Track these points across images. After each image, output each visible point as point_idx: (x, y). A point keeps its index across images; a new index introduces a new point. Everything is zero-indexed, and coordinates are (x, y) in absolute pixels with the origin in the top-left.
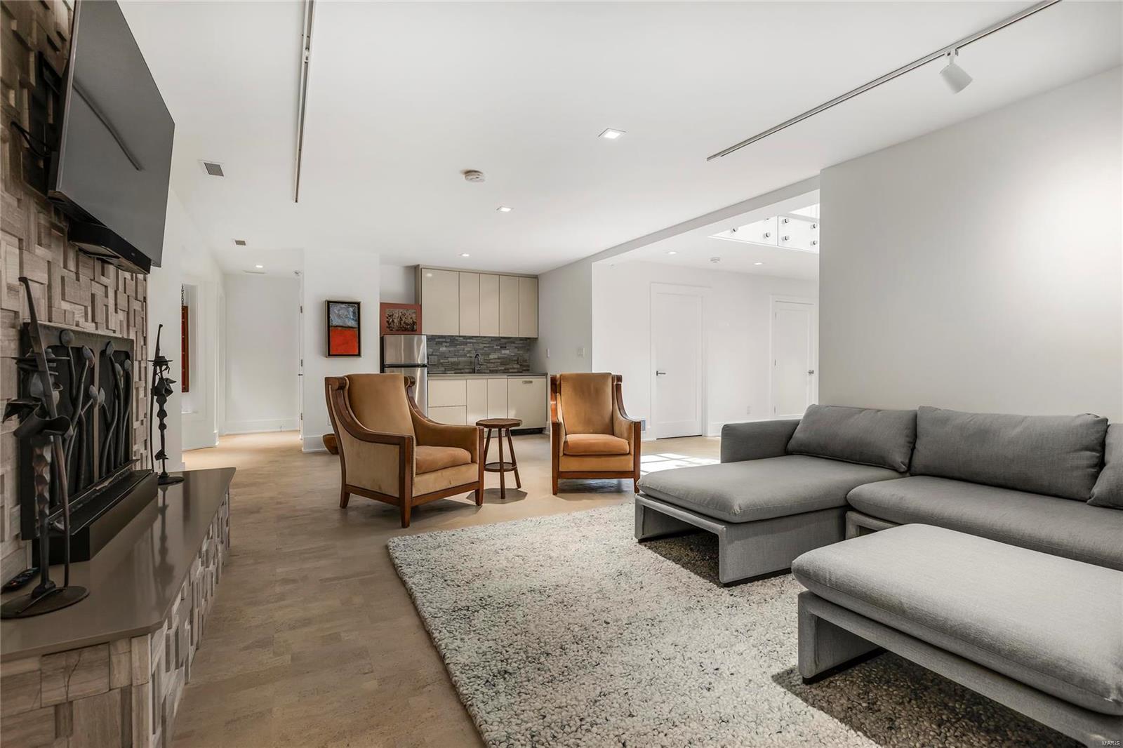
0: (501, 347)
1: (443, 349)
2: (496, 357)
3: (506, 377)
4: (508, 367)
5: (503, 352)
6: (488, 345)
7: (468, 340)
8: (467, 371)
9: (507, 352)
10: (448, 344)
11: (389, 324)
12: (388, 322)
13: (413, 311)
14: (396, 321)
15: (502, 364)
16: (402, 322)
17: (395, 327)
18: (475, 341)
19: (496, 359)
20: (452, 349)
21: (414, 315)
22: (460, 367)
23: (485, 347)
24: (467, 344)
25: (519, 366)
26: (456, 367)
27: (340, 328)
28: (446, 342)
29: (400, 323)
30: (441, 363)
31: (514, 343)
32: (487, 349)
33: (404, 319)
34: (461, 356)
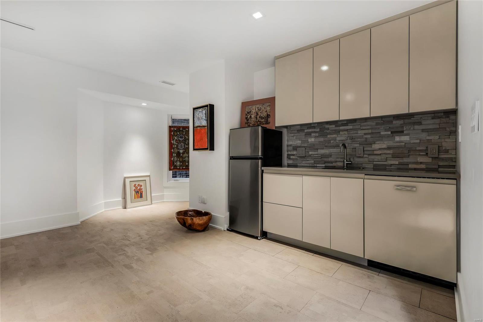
0: (392, 132)
1: (311, 140)
2: (384, 146)
3: (362, 176)
4: (405, 160)
5: (397, 139)
6: (370, 131)
7: (342, 128)
8: (340, 164)
9: (405, 138)
10: (317, 135)
11: (247, 120)
12: (246, 118)
13: (268, 104)
14: (253, 116)
15: (394, 156)
16: (258, 117)
17: (252, 122)
18: (351, 127)
19: (384, 149)
20: (322, 139)
21: (268, 108)
22: (330, 159)
23: (365, 134)
24: (339, 132)
25: (430, 160)
26: (326, 159)
27: (199, 128)
28: (315, 132)
29: (256, 118)
30: (310, 156)
31: (420, 123)
32: (369, 136)
33: (259, 114)
34: (334, 147)
